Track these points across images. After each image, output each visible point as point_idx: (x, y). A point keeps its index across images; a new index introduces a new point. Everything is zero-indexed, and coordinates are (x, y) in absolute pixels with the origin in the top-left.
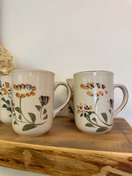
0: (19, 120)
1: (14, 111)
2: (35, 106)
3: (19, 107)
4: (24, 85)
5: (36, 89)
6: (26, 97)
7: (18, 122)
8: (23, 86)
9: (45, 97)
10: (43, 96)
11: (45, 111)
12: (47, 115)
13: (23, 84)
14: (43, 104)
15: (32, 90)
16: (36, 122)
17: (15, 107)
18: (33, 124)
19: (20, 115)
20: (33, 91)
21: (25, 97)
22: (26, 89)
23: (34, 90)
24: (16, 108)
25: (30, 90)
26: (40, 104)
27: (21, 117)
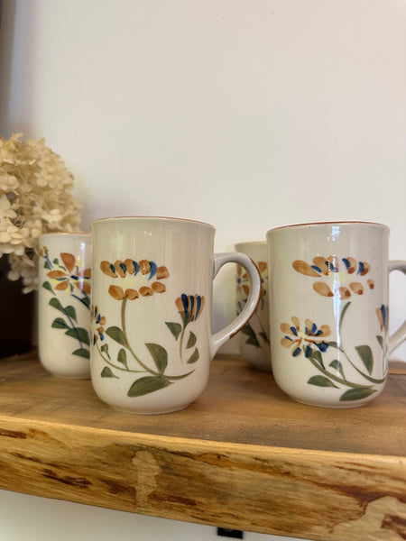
0: (121, 365)
1: (102, 339)
2: (166, 323)
3: (121, 328)
4: (134, 263)
5: (168, 275)
6: (141, 296)
7: (114, 371)
8: (133, 267)
9: (192, 297)
10: (188, 294)
11: (192, 339)
12: (197, 351)
13: (130, 260)
14: (188, 317)
15: (158, 278)
16: (168, 372)
17: (106, 327)
18: (160, 376)
19: (122, 350)
20: (161, 281)
21: (137, 297)
22: (140, 273)
23: (162, 278)
24: (109, 329)
25: (151, 277)
26: (178, 320)
27: (125, 356)
